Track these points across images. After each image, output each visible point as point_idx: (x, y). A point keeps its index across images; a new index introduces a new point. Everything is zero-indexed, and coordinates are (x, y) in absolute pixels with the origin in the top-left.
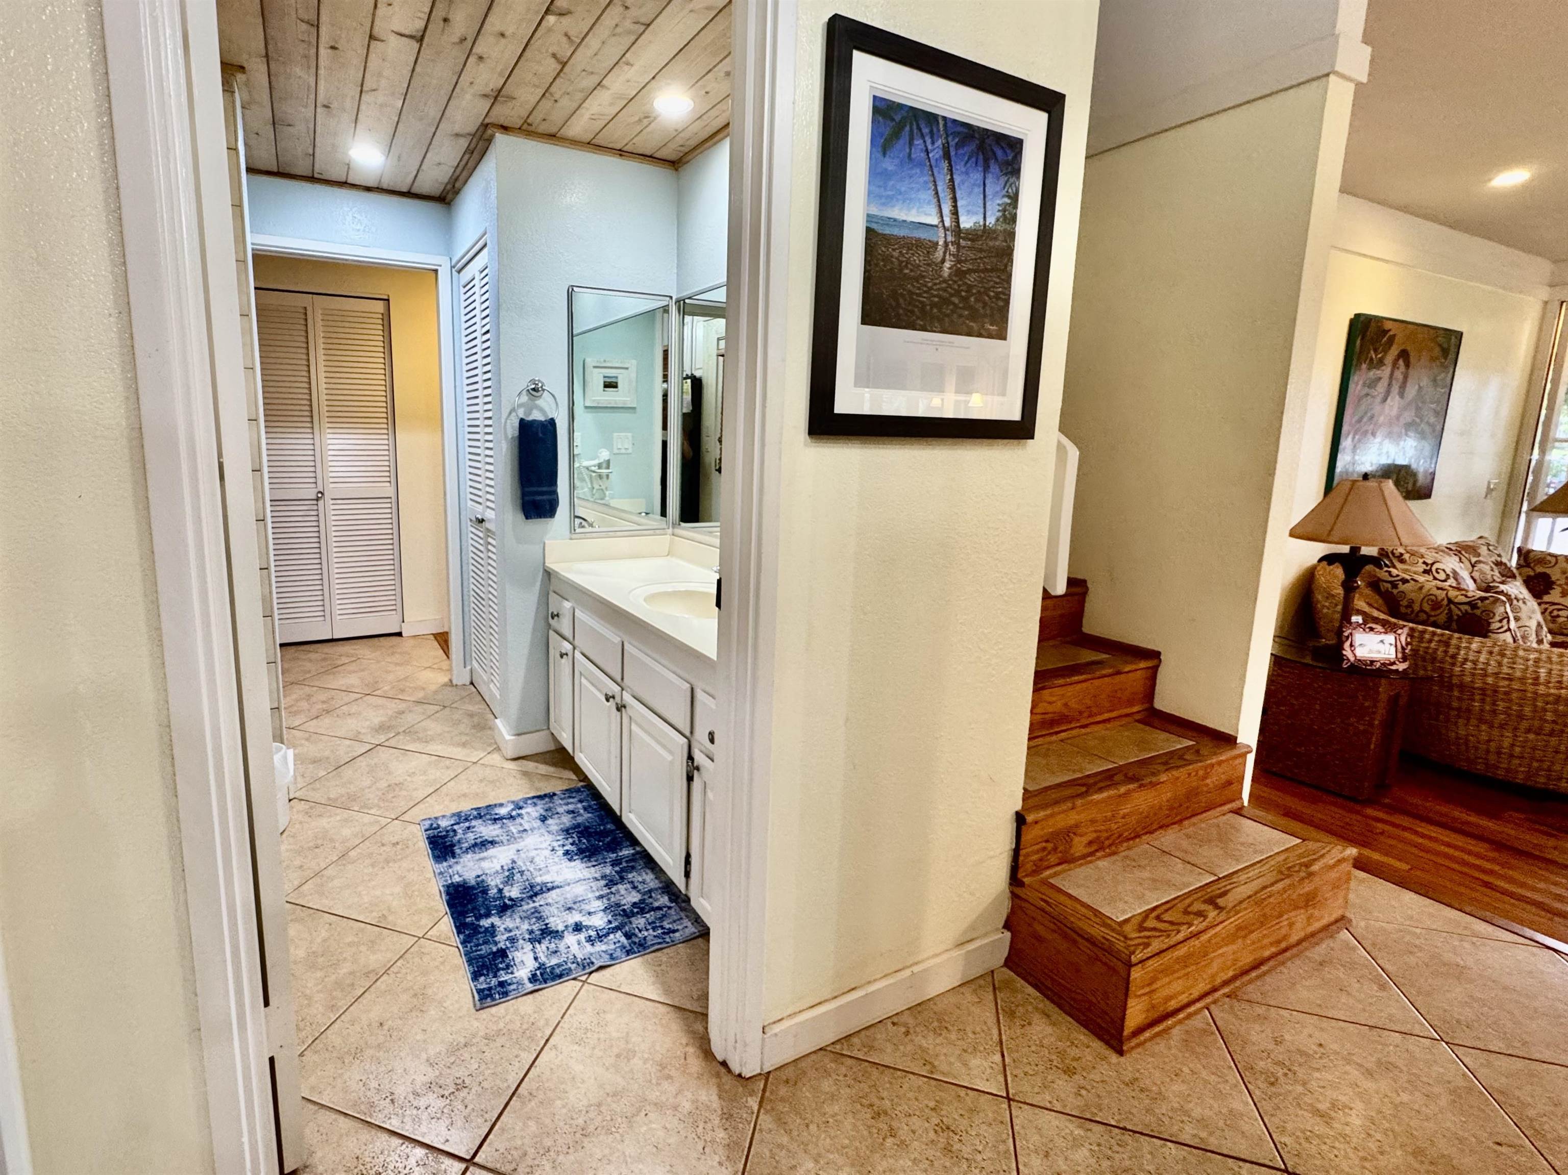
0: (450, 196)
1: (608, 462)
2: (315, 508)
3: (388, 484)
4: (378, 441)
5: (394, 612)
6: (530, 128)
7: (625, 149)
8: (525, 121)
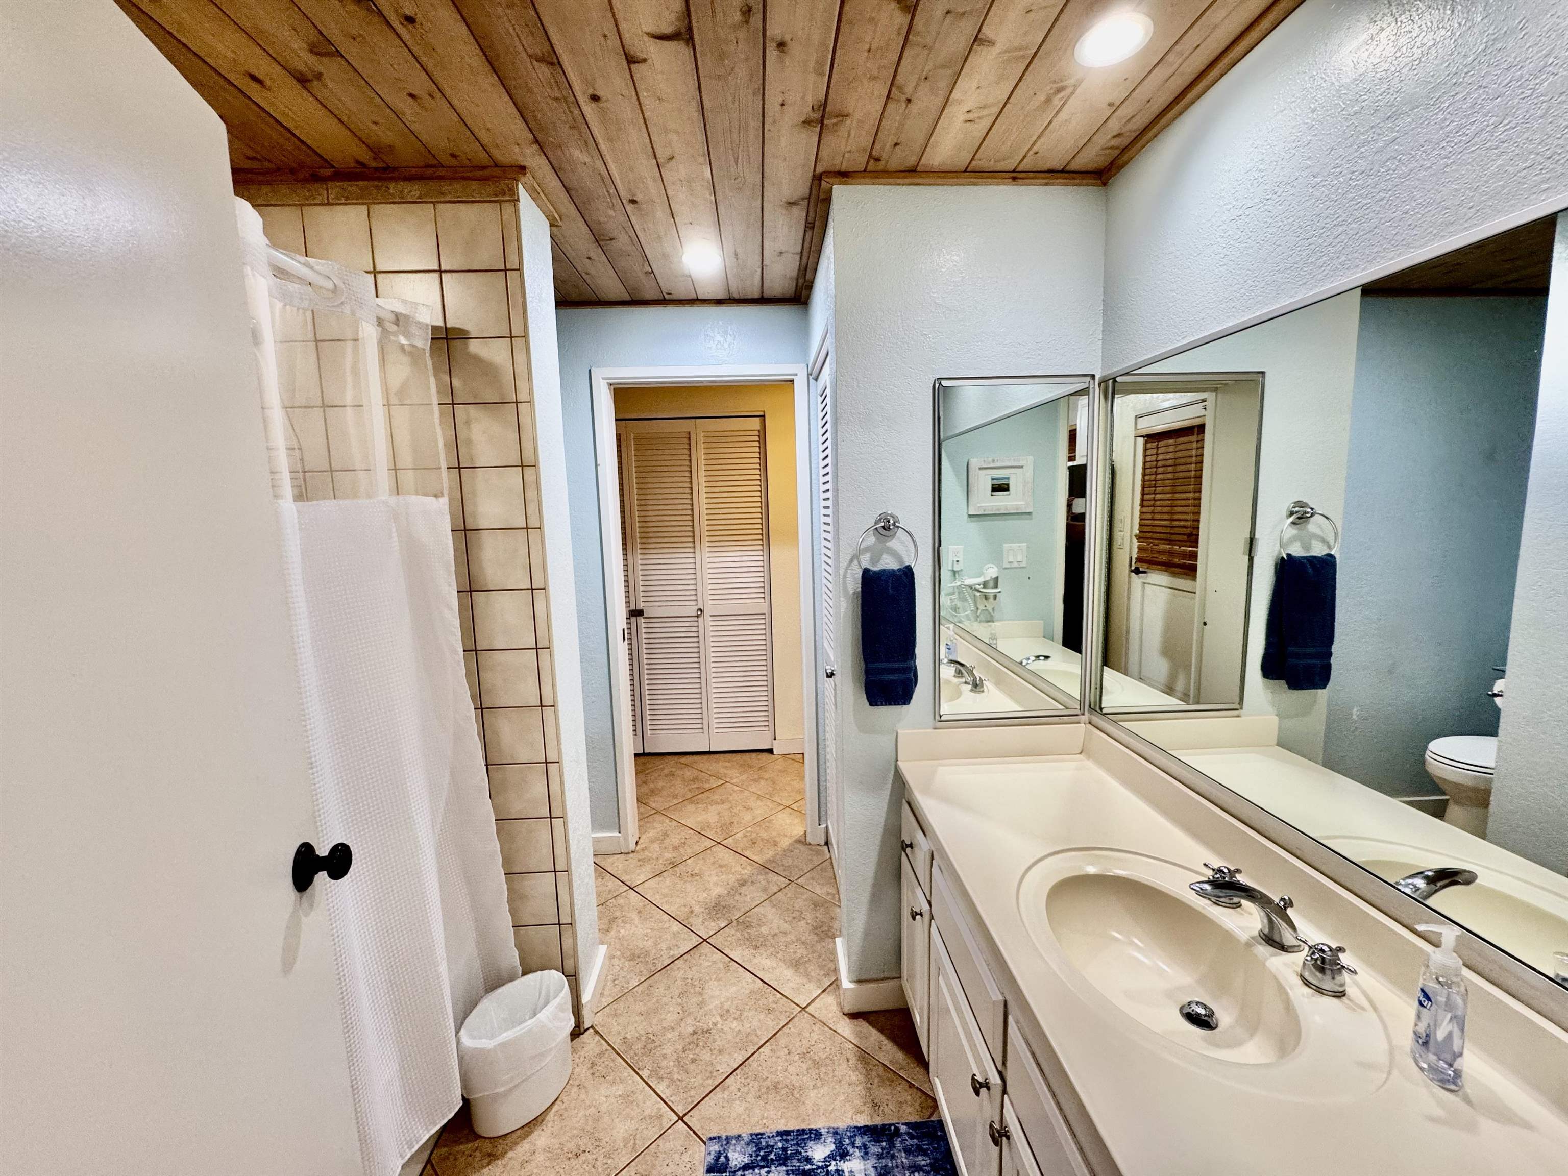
0: (804, 293)
1: (996, 579)
2: (696, 624)
3: (762, 600)
4: (752, 556)
5: (767, 729)
6: (881, 165)
7: (1021, 168)
8: (870, 156)
